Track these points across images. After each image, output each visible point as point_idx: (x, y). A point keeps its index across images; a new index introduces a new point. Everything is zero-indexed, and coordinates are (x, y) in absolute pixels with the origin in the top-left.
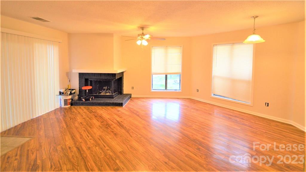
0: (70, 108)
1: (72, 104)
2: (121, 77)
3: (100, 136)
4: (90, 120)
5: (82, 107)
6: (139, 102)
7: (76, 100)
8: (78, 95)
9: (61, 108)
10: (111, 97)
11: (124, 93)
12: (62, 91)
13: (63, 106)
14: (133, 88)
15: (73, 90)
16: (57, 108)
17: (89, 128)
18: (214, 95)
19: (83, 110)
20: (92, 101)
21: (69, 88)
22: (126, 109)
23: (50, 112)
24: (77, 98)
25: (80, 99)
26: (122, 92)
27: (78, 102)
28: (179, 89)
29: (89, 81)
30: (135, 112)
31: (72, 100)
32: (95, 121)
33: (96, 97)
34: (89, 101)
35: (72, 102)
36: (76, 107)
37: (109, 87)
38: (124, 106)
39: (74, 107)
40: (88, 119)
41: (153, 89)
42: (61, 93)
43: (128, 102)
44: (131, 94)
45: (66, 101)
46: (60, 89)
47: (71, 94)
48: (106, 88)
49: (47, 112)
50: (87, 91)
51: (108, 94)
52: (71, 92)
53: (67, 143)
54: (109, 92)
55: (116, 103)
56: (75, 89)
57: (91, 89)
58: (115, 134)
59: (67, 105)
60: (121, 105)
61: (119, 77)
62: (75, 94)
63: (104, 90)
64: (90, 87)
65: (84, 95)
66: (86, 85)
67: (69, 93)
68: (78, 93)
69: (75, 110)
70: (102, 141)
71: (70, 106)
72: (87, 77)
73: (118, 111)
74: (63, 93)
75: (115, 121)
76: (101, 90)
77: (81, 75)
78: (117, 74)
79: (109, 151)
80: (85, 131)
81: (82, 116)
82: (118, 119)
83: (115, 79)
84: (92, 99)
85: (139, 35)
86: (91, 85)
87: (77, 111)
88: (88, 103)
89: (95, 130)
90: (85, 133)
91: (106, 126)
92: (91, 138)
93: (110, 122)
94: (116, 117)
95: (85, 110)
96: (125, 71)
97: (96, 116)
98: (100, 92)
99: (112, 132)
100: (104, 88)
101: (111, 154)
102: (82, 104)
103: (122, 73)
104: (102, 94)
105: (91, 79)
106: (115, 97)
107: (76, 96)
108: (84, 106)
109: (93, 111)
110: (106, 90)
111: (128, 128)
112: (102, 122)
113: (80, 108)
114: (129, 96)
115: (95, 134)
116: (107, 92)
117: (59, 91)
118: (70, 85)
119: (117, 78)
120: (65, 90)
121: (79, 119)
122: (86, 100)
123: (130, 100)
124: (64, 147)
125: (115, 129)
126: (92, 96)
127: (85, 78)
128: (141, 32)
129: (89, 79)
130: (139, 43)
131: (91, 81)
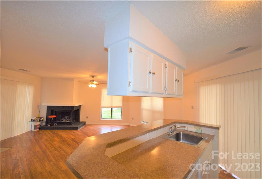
0: (38, 131)
1: (40, 128)
2: (78, 109)
3: (59, 146)
4: (52, 138)
5: (48, 130)
6: (91, 128)
7: (44, 126)
8: (45, 122)
9: (31, 131)
10: (70, 123)
11: (80, 121)
12: (33, 119)
13: (33, 130)
14: (87, 117)
15: (41, 118)
16: (29, 132)
17: (52, 142)
18: (143, 122)
19: (48, 132)
20: (56, 126)
21: (39, 117)
22: (80, 131)
23: (23, 134)
24: (44, 124)
25: (46, 125)
26: (79, 120)
27: (45, 127)
28: (121, 118)
29: (54, 112)
30: (86, 133)
31: (40, 126)
32: (56, 139)
33: (59, 123)
34: (53, 126)
35: (40, 127)
36: (43, 130)
37: (69, 117)
38: (78, 130)
39: (41, 131)
40: (51, 137)
41: (102, 118)
42: (32, 120)
43: (82, 127)
44: (85, 122)
45: (35, 126)
46: (32, 117)
47: (40, 121)
48: (67, 117)
49: (21, 133)
50: (52, 119)
51: (68, 121)
52: (40, 120)
53: (36, 150)
54: (69, 120)
55: (73, 127)
56: (43, 118)
57: (55, 117)
58: (69, 145)
59: (36, 129)
60: (76, 129)
61: (76, 109)
62: (43, 121)
63: (65, 118)
64: (55, 116)
65: (50, 122)
66: (52, 114)
67: (38, 120)
68: (45, 120)
69: (42, 132)
70: (59, 148)
71: (38, 130)
72: (52, 109)
73: (74, 133)
74: (34, 120)
75: (70, 138)
76: (63, 119)
77: (48, 107)
78: (75, 107)
79: (63, 153)
80: (48, 143)
81: (47, 136)
82: (73, 137)
83: (74, 110)
84: (55, 125)
85: (90, 81)
86: (55, 115)
87: (44, 133)
88: (52, 128)
89: (55, 143)
90: (49, 145)
91: (64, 141)
92: (53, 147)
93: (67, 139)
94: (71, 136)
95: (49, 132)
96: (82, 105)
97: (57, 136)
98: (62, 120)
99: (67, 144)
100: (65, 117)
101: (64, 154)
102: (48, 128)
103: (80, 106)
104: (63, 121)
105: (56, 111)
106: (73, 123)
107: (43, 123)
108: (49, 130)
109: (56, 133)
110: (66, 119)
111: (78, 141)
112: (61, 139)
113: (46, 131)
114: (84, 123)
115: (55, 145)
116: (67, 120)
117: (31, 119)
118: (40, 115)
119: (75, 110)
120: (36, 118)
121: (45, 137)
122: (51, 125)
123: (84, 126)
124: (34, 151)
125: (69, 143)
126: (56, 123)
127: (51, 110)
128: (92, 79)
129: (55, 111)
130: (90, 86)
131: (56, 112)
